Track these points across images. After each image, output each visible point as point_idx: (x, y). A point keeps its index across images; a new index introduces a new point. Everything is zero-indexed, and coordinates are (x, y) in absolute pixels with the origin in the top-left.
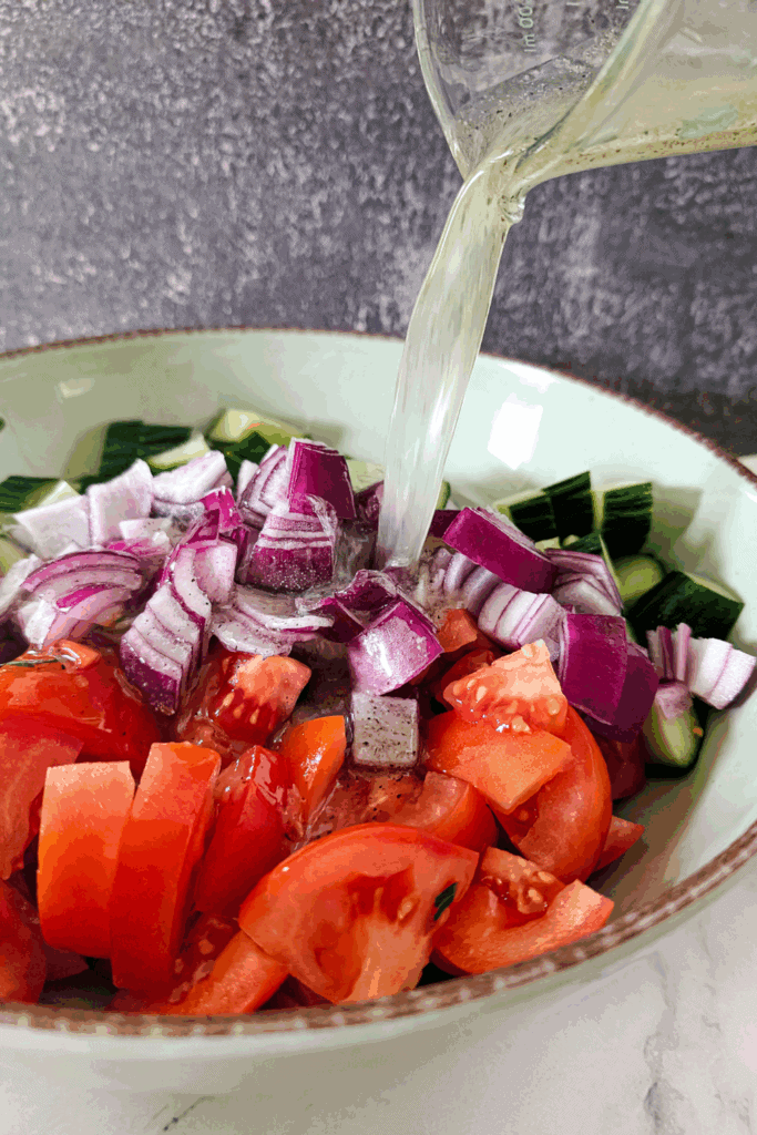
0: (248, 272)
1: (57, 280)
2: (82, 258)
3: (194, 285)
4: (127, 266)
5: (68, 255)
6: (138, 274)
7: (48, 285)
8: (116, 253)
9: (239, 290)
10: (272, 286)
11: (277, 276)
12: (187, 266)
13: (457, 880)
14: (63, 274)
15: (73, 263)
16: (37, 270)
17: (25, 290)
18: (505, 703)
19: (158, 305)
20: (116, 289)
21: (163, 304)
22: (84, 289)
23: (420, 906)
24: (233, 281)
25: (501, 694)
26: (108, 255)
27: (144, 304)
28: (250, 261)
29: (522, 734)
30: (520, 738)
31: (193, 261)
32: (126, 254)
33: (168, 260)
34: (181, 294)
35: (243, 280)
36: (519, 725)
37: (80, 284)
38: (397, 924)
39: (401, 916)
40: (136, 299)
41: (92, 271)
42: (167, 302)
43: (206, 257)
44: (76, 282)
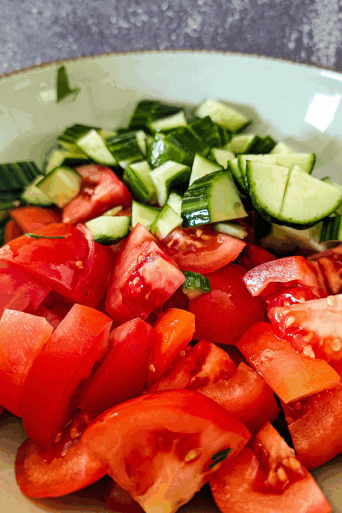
0: (233, 15)
1: (125, 25)
2: (140, 11)
3: (203, 24)
4: (165, 15)
5: (131, 10)
6: (171, 19)
7: (120, 29)
8: (160, 6)
9: (227, 26)
10: (246, 23)
11: (249, 16)
12: (199, 12)
13: (231, 447)
14: (129, 21)
15: (135, 14)
16: (114, 20)
17: (107, 32)
18: (304, 333)
19: (181, 38)
20: (158, 29)
21: (185, 38)
22: (139, 30)
23: (202, 457)
24: (224, 21)
25: (304, 325)
26: (154, 8)
27: (174, 38)
28: (235, 8)
29: (308, 358)
30: (306, 360)
31: (203, 10)
32: (165, 8)
33: (189, 10)
34: (195, 30)
35: (230, 20)
36: (308, 351)
37: (138, 27)
38: (183, 464)
39: (187, 460)
40: (169, 35)
41: (145, 18)
42: (187, 36)
43: (211, 6)
44: (136, 26)
